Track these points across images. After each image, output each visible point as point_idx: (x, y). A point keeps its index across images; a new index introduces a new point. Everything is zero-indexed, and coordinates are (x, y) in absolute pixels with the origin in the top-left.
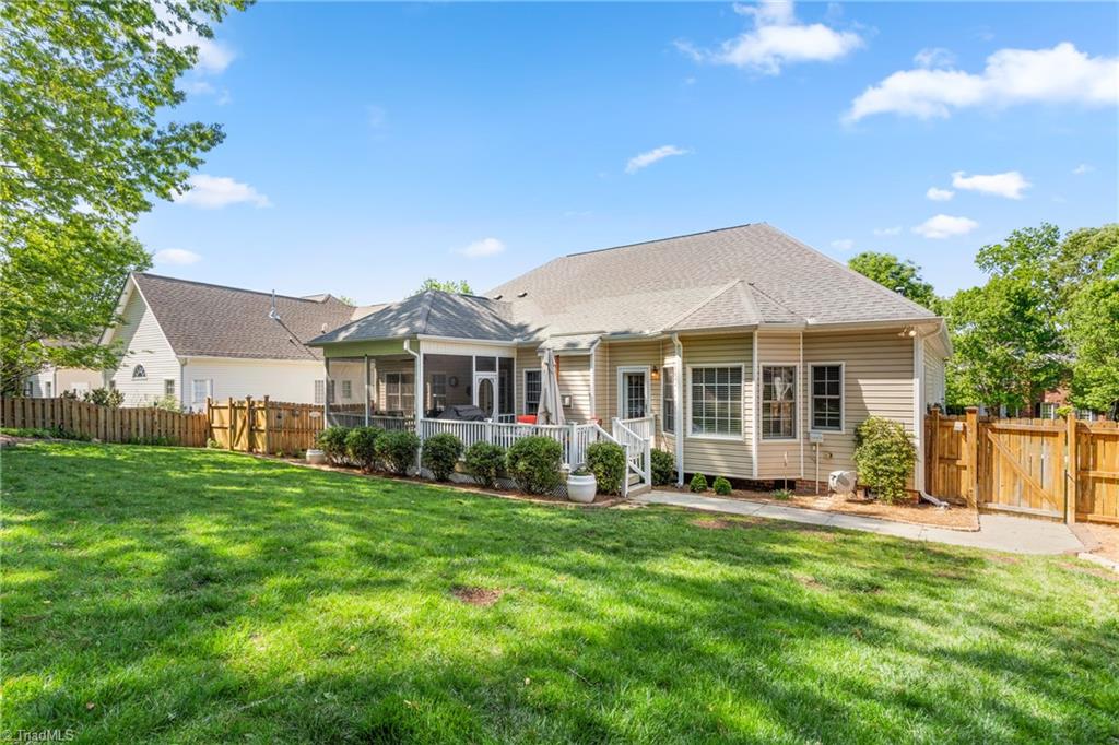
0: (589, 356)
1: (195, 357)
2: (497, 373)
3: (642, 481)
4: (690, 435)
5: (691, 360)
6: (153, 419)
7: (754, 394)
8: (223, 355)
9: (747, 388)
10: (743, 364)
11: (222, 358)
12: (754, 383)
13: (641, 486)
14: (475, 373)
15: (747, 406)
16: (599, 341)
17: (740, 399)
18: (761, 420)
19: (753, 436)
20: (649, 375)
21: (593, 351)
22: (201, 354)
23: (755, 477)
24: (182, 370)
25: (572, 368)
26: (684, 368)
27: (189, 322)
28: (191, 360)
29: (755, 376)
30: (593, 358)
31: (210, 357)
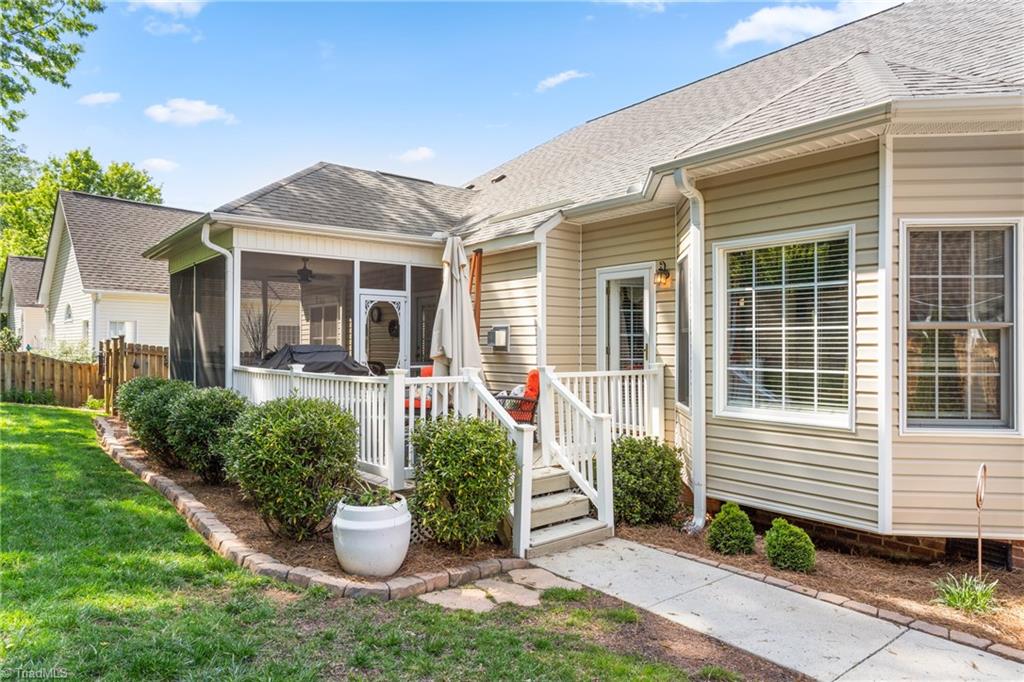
0: (534, 249)
1: (109, 291)
2: (408, 292)
3: (593, 513)
4: (721, 408)
5: (724, 232)
6: (24, 368)
7: (881, 305)
8: (148, 289)
9: (863, 290)
10: (852, 229)
11: (146, 293)
12: (882, 275)
13: (588, 525)
14: (357, 290)
15: (862, 337)
16: (559, 220)
17: (844, 320)
18: (903, 374)
19: (883, 418)
20: (652, 282)
21: (540, 237)
22: (120, 287)
23: (886, 527)
24: (95, 308)
25: (509, 274)
26: (708, 254)
27: (114, 250)
28: (104, 296)
29: (887, 254)
30: (543, 253)
31: (129, 292)
